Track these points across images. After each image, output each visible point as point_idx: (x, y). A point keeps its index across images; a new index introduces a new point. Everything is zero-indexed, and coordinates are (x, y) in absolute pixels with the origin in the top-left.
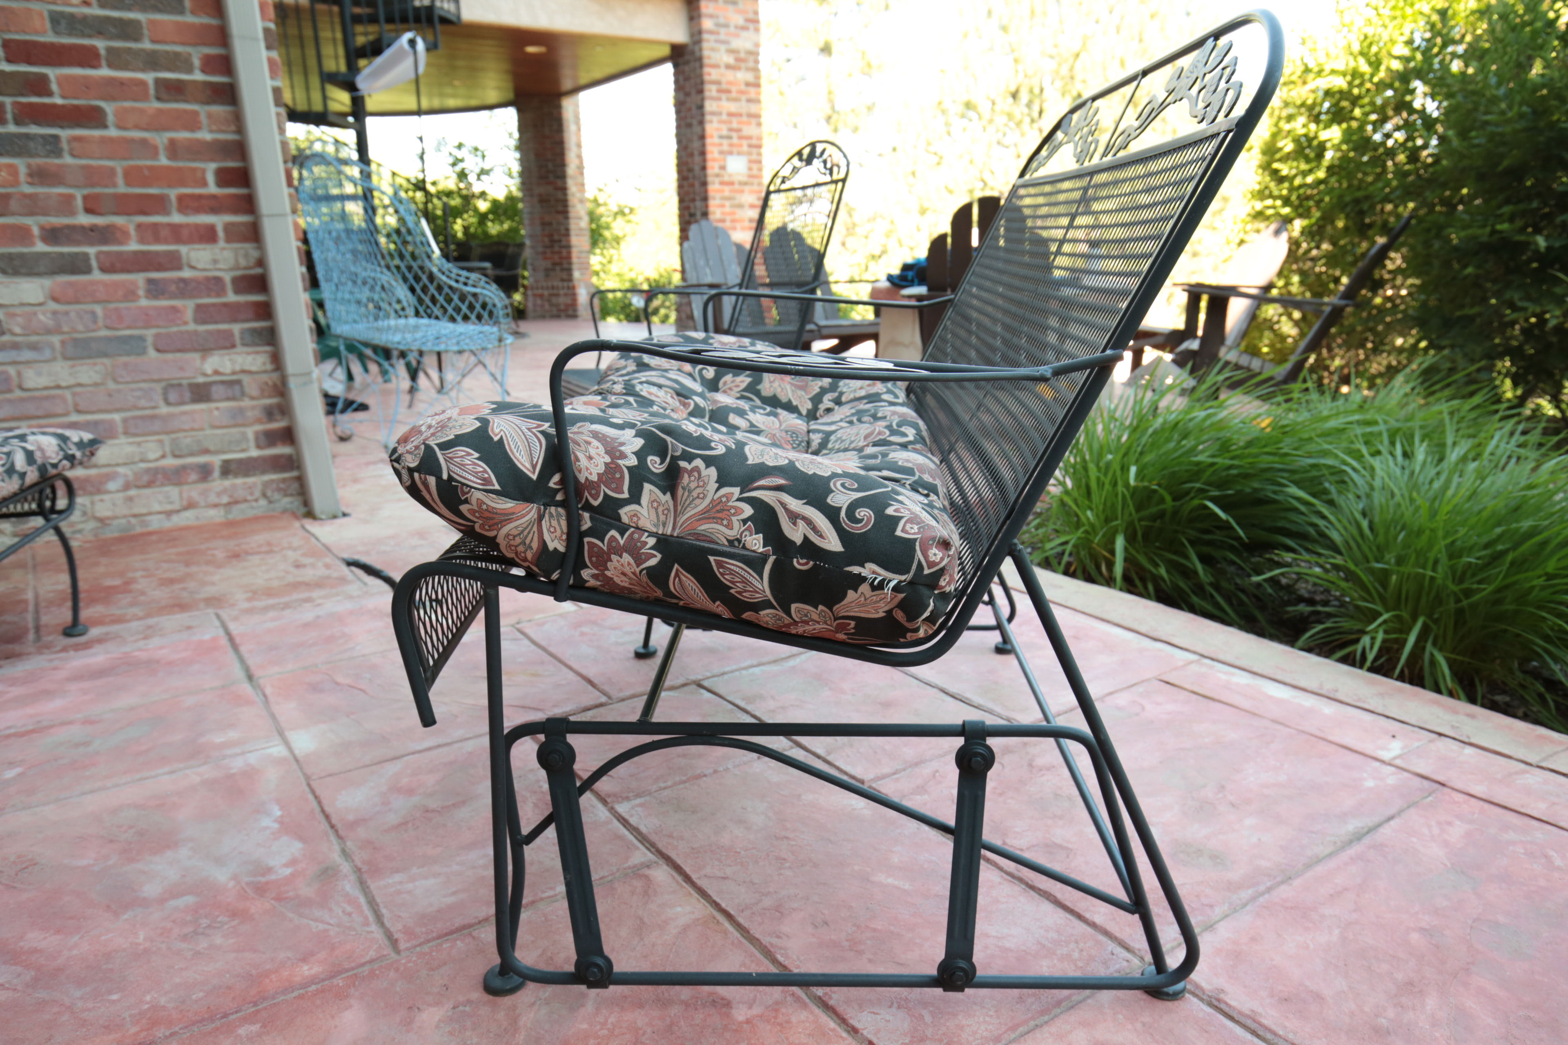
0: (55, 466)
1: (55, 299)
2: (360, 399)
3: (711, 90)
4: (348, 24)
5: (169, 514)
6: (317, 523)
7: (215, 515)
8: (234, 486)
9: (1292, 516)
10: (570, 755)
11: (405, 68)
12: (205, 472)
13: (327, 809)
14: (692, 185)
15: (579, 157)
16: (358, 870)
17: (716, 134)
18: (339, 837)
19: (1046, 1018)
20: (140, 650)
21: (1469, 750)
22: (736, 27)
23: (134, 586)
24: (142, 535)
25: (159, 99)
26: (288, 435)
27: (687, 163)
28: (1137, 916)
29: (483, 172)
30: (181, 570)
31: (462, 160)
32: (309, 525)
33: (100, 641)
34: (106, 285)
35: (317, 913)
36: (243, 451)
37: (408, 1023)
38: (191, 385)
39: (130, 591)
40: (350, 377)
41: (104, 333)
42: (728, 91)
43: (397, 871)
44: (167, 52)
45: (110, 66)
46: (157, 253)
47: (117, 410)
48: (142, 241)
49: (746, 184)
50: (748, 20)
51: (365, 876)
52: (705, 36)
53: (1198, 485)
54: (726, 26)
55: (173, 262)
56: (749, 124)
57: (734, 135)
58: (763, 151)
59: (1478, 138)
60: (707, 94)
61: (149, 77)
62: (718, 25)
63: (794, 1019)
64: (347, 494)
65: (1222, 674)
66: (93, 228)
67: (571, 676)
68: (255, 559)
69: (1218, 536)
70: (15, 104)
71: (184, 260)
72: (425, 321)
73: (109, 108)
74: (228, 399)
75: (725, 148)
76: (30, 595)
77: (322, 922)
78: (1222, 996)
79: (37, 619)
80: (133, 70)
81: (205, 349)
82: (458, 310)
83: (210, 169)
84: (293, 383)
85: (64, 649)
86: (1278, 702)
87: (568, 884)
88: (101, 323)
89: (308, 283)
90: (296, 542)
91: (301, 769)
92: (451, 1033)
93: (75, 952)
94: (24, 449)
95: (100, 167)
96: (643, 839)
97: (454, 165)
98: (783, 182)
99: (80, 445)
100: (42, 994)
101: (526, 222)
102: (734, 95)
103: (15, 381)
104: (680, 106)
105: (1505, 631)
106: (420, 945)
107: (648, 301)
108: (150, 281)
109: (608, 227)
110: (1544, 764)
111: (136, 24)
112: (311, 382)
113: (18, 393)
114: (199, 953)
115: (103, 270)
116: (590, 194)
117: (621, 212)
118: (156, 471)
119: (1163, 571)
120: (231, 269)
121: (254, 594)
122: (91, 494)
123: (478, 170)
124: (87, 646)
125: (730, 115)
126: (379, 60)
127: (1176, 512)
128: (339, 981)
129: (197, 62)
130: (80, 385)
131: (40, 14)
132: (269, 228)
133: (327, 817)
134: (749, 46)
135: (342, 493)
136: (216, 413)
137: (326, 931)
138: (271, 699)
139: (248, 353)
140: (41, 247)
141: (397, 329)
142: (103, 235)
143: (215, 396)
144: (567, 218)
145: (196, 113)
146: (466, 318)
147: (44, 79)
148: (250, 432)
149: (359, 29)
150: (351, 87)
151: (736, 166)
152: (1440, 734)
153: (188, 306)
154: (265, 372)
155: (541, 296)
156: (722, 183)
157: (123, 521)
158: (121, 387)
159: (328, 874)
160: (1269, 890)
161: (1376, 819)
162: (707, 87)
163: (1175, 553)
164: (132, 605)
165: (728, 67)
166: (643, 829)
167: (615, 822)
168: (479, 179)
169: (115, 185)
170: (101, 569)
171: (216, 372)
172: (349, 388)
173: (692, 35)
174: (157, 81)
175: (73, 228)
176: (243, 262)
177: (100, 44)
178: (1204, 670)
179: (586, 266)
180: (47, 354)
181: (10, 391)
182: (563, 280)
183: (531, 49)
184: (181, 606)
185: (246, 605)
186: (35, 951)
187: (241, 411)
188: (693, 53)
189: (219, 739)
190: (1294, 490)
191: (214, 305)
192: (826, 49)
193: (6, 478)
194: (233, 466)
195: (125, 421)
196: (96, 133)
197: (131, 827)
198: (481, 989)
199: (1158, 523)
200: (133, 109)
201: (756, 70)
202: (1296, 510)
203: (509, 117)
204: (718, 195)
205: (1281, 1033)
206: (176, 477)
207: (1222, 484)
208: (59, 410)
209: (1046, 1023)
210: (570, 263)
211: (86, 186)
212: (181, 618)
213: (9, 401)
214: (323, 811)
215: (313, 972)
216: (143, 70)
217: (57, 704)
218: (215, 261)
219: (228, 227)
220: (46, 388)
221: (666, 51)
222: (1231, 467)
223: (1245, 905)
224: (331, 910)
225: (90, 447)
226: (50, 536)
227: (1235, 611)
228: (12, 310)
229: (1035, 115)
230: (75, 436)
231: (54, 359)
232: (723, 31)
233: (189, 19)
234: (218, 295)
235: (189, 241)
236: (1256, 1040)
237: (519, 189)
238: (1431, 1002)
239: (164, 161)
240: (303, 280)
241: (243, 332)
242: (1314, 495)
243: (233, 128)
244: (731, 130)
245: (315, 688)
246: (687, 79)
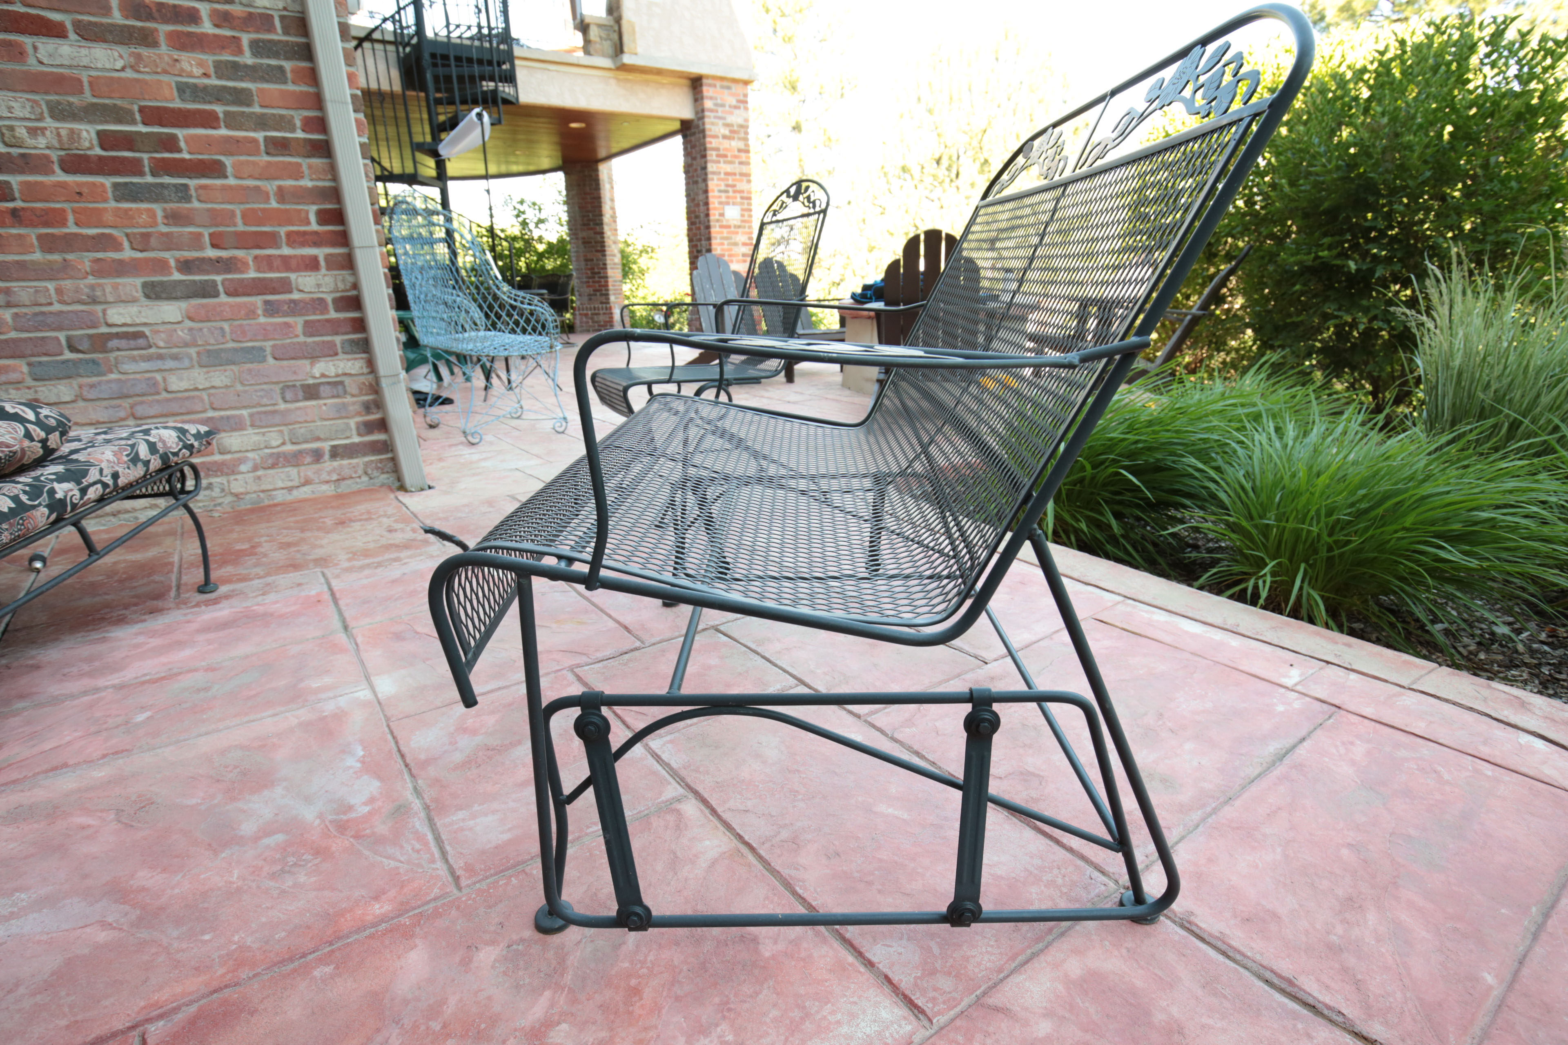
0: (175, 454)
1: (191, 319)
2: (445, 395)
3: (712, 155)
4: (431, 106)
5: (290, 489)
6: (408, 494)
7: (327, 490)
8: (341, 466)
9: (1187, 481)
10: (606, 727)
11: (474, 138)
12: (317, 456)
13: (402, 748)
14: (699, 229)
15: (613, 208)
16: (427, 808)
17: (716, 189)
18: (412, 775)
19: (1041, 946)
20: (258, 605)
21: (1353, 676)
22: (730, 106)
23: (260, 550)
24: (269, 506)
25: (268, 153)
26: (383, 425)
27: (694, 212)
28: (1120, 854)
29: (541, 221)
30: (298, 535)
31: (524, 213)
32: (402, 496)
33: (227, 597)
34: (231, 306)
35: (390, 850)
36: (347, 438)
37: (466, 963)
38: (302, 386)
39: (256, 554)
40: (440, 378)
41: (231, 345)
42: (726, 156)
43: (461, 808)
44: (274, 115)
45: (228, 127)
46: (271, 279)
47: (244, 408)
48: (258, 270)
49: (739, 227)
50: (739, 101)
51: (433, 813)
52: (707, 113)
53: (1112, 457)
54: (723, 106)
55: (285, 286)
56: (741, 181)
57: (730, 189)
58: (753, 201)
59: (1305, 185)
60: (709, 158)
61: (260, 136)
62: (716, 105)
63: (815, 955)
64: (432, 471)
65: (1144, 613)
66: (219, 260)
67: (611, 624)
68: (357, 525)
69: (1127, 496)
70: (151, 159)
71: (294, 286)
72: (493, 333)
73: (228, 161)
74: (333, 397)
75: (724, 200)
76: (176, 559)
77: (394, 859)
78: (1192, 918)
79: (179, 579)
80: (246, 130)
81: (314, 358)
82: (517, 323)
83: (312, 210)
84: (384, 383)
85: (198, 605)
86: (1193, 636)
87: (607, 843)
88: (228, 337)
89: (394, 303)
90: (390, 510)
91: (383, 711)
92: (505, 973)
93: (177, 891)
94: (147, 441)
95: (223, 210)
96: (674, 774)
97: (518, 216)
98: (774, 215)
99: (198, 436)
100: (144, 934)
101: (574, 259)
102: (729, 159)
103: (162, 385)
104: (688, 169)
105: (1365, 573)
106: (479, 881)
107: (667, 316)
108: (266, 302)
109: (635, 263)
110: (1414, 687)
111: (248, 92)
112: (399, 382)
113: (165, 395)
114: (284, 891)
115: (228, 294)
116: (621, 237)
117: (644, 251)
118: (278, 455)
119: (1083, 526)
120: (331, 292)
121: (354, 555)
122: (227, 474)
123: (535, 220)
124: (216, 601)
125: (727, 174)
126: (453, 133)
127: (1093, 478)
128: (405, 920)
129: (298, 123)
130: (213, 387)
131: (169, 85)
132: (361, 258)
133: (402, 756)
134: (740, 121)
135: (427, 469)
136: (324, 408)
137: (397, 868)
138: (361, 647)
139: (348, 360)
140: (177, 276)
141: (470, 339)
142: (227, 265)
143: (323, 395)
144: (605, 255)
145: (299, 165)
146: (524, 331)
147: (173, 138)
148: (352, 423)
149: (441, 109)
150: (434, 153)
151: (732, 213)
152: (1328, 662)
153: (298, 322)
154: (362, 374)
155: (586, 315)
156: (721, 227)
157: (254, 496)
158: (247, 388)
159: (401, 811)
160: (1215, 811)
161: (1291, 741)
162: (709, 153)
163: (1091, 510)
164: (256, 565)
165: (725, 137)
166: (674, 765)
167: (649, 756)
168: (537, 226)
169: (235, 225)
170: (235, 536)
171: (323, 375)
172: (439, 387)
173: (697, 113)
174: (266, 138)
175: (203, 260)
176: (341, 286)
177: (219, 109)
178: (1129, 609)
179: (619, 292)
180: (186, 363)
181: (158, 393)
182: (602, 303)
183: (574, 125)
184: (295, 566)
185: (346, 565)
186: (143, 889)
187: (344, 405)
188: (698, 126)
189: (315, 684)
190: (1193, 461)
191: (319, 321)
192: (797, 128)
193: (131, 466)
194: (340, 450)
195: (251, 415)
196: (218, 182)
197: (236, 767)
198: (533, 927)
199: (1078, 487)
200: (248, 161)
201: (746, 139)
202: (1191, 476)
203: (559, 179)
204: (718, 236)
205: (1249, 954)
206: (294, 460)
207: (1131, 455)
208: (199, 408)
209: (1042, 951)
210: (607, 290)
211: (211, 226)
212: (294, 576)
213: (158, 401)
214: (399, 751)
215: (383, 910)
216: (255, 130)
217: (187, 653)
218: (319, 286)
219: (328, 257)
220: (186, 390)
221: (677, 126)
222: (1137, 442)
223: (1197, 826)
224: (402, 847)
225: (206, 438)
226: (182, 512)
227: (1141, 556)
228: (156, 328)
229: (953, 176)
230: (192, 429)
231: (193, 367)
232: (720, 109)
233: (291, 87)
234: (322, 313)
235: (297, 269)
236: (1227, 961)
237: (569, 235)
238: (1372, 917)
239: (274, 204)
240: (390, 300)
241: (343, 342)
242: (1205, 463)
243: (330, 177)
244: (727, 186)
245: (399, 637)
246: (693, 147)
